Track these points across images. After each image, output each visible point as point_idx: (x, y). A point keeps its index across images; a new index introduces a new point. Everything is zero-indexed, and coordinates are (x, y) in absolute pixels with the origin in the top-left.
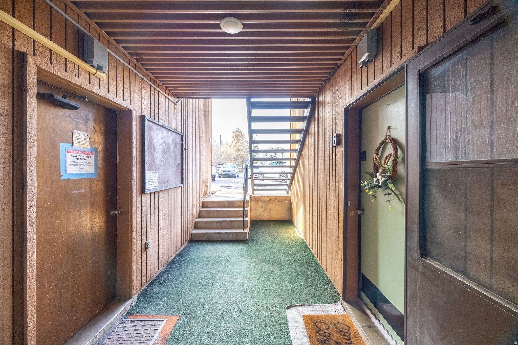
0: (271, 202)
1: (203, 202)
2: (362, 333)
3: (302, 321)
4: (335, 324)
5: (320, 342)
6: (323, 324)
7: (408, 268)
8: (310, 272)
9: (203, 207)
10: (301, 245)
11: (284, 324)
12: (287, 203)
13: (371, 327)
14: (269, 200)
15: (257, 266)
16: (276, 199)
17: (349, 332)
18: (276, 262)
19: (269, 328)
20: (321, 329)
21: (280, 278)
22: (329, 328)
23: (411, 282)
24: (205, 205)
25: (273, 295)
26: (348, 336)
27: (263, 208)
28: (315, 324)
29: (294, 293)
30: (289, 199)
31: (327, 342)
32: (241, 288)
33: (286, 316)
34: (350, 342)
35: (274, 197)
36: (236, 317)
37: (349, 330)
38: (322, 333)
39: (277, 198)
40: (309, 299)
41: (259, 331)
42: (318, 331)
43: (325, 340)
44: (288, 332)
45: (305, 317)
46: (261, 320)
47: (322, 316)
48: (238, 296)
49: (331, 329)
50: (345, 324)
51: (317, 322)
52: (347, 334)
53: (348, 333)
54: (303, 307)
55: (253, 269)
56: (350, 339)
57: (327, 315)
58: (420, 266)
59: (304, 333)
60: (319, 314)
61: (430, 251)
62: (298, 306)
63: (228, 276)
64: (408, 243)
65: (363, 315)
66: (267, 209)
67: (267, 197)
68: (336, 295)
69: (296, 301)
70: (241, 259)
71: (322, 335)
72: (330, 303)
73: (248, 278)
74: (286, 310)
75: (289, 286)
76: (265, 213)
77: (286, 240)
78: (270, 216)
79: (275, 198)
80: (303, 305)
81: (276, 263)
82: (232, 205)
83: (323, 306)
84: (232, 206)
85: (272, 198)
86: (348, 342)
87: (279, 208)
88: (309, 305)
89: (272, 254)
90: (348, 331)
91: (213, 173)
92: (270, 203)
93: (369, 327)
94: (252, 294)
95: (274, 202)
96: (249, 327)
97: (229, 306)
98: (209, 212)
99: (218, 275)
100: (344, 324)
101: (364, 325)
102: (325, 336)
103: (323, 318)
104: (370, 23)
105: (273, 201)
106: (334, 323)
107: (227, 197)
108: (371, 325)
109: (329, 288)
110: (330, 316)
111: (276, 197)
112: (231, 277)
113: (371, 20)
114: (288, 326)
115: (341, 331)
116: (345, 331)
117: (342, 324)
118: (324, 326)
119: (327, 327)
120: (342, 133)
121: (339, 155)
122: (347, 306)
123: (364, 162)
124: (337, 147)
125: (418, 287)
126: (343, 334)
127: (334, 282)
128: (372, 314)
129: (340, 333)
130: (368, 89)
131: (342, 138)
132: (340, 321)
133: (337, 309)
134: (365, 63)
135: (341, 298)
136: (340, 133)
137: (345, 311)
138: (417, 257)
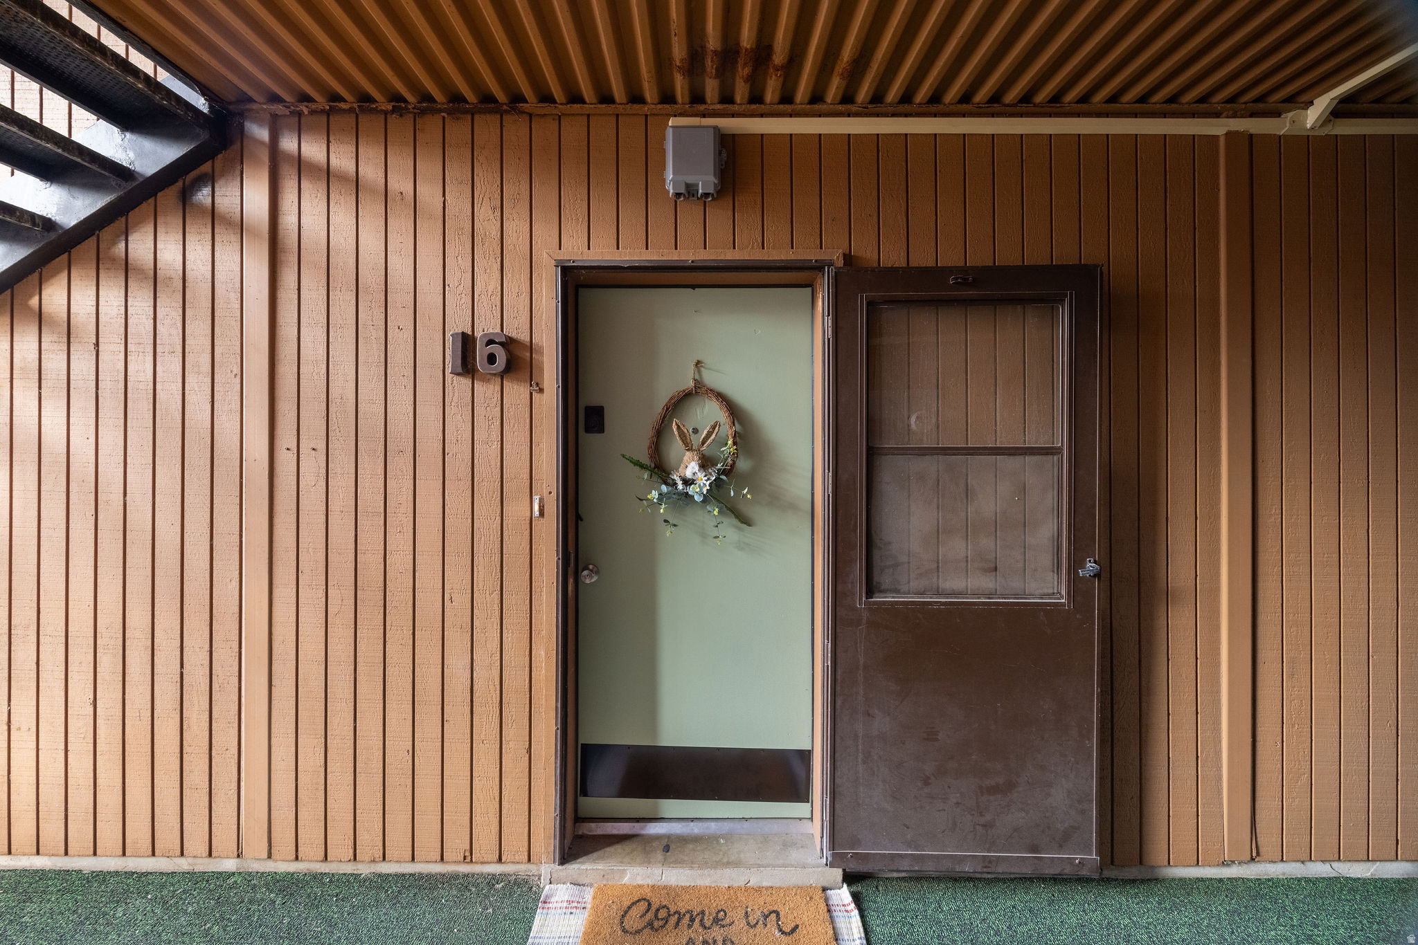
2: (675, 876)
4: (625, 931)
13: (669, 847)
17: (657, 905)
23: (846, 651)
26: (670, 916)
34: (688, 916)
37: (650, 904)
50: (630, 903)
52: (662, 914)
53: (658, 910)
56: (678, 913)
58: (865, 615)
61: (880, 584)
65: (628, 846)
68: (499, 886)
86: (686, 920)
90: (653, 908)
93: (667, 849)
100: (629, 908)
101: (657, 855)
104: (709, 107)
106: (620, 932)
108: (665, 842)
113: (716, 107)
115: (650, 924)
116: (650, 915)
117: (626, 912)
120: (524, 336)
121: (499, 405)
122: (583, 867)
123: (594, 438)
124: (486, 379)
125: (861, 651)
126: (661, 923)
127: (468, 854)
128: (638, 822)
129: (657, 930)
130: (693, 262)
131: (528, 354)
132: (615, 912)
133: (565, 904)
134: (690, 192)
135: (546, 868)
136: (514, 335)
137: (584, 885)
138: (860, 602)
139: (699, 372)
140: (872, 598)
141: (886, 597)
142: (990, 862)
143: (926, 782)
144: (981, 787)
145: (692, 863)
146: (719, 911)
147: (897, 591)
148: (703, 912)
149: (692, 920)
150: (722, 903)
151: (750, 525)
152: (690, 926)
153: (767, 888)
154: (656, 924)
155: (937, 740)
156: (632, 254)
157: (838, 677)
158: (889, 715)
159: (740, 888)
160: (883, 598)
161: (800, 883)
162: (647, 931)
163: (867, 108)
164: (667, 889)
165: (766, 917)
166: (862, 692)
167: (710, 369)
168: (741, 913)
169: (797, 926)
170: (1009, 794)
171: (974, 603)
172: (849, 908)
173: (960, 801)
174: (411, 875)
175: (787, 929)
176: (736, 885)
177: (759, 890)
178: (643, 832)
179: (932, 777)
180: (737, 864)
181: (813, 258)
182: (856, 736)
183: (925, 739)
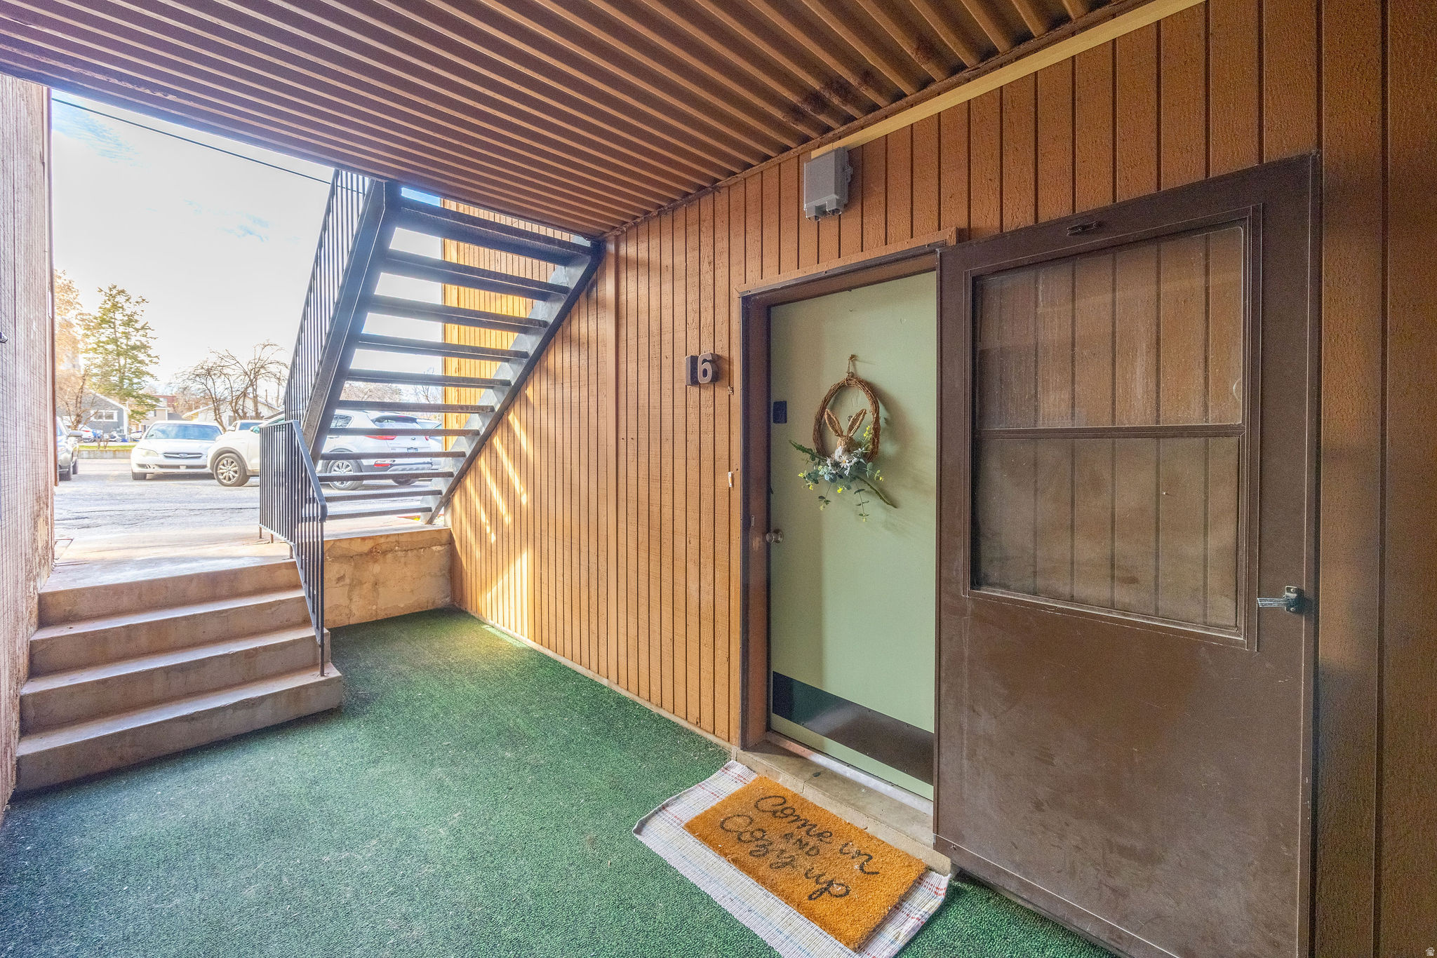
0: (380, 557)
1: (42, 598)
2: (812, 794)
3: (691, 841)
4: (756, 806)
5: (758, 856)
6: (735, 818)
7: (943, 616)
8: (620, 725)
9: (43, 623)
10: (541, 667)
11: (659, 868)
12: (439, 551)
13: (820, 774)
14: (371, 551)
15: (458, 771)
16: (398, 542)
17: (789, 805)
18: (507, 734)
19: (634, 902)
20: (741, 830)
21: (556, 771)
22: (752, 820)
23: (951, 639)
24: (54, 613)
25: (575, 822)
26: (791, 815)
27: (347, 581)
28: (723, 828)
29: (621, 789)
30: (445, 537)
31: (770, 848)
32: (462, 853)
33: (649, 850)
34: (803, 822)
35: (388, 536)
36: (520, 935)
37: (785, 802)
38: (747, 837)
39: (402, 539)
40: (666, 786)
41: (614, 924)
42: (739, 839)
43: (764, 846)
44: (683, 881)
45: (691, 827)
46: (597, 896)
47: (724, 804)
48: (469, 880)
49: (758, 820)
50: (772, 795)
51: (723, 823)
52: (788, 812)
53: (787, 808)
54: (668, 809)
55: (448, 781)
56: (799, 817)
57: (730, 798)
58: (970, 606)
59: (716, 860)
60: (714, 804)
61: (986, 575)
62: (656, 813)
63: (374, 842)
64: (944, 572)
65: (792, 761)
66: (361, 583)
67: (363, 539)
68: (710, 749)
69: (642, 805)
70: (375, 772)
71: (751, 841)
72: (713, 770)
73: (456, 815)
74: (637, 836)
75: (596, 780)
76: (355, 598)
77: (486, 667)
78: (374, 607)
79: (392, 539)
80: (667, 805)
81: (512, 738)
82: (224, 590)
83: (707, 784)
84: (224, 592)
85: (382, 540)
86: (799, 823)
87: (409, 574)
88: (678, 798)
89: (475, 717)
90: (786, 806)
91: (63, 456)
92: (376, 561)
93: (817, 775)
94: (515, 851)
95: (389, 556)
96: (580, 934)
97: (466, 921)
98: (105, 639)
99: (326, 859)
100: (770, 797)
101: (808, 776)
102: (757, 840)
103: (726, 807)
104: (836, 132)
105: (385, 553)
106: (753, 805)
107: (173, 560)
108: (819, 771)
109: (687, 741)
110: (735, 797)
111: (396, 537)
112: (391, 841)
113: (842, 129)
114: (669, 868)
115: (774, 813)
116: (780, 808)
117: (766, 798)
118: (740, 820)
119: (748, 821)
120: (726, 354)
121: (713, 405)
122: (756, 758)
123: (782, 426)
124: (705, 386)
125: (966, 643)
126: (781, 815)
127: (698, 721)
128: (808, 749)
129: (775, 817)
130: (826, 272)
131: (727, 366)
132: (759, 794)
133: (736, 776)
134: (821, 212)
135: (735, 749)
136: (720, 353)
137: (754, 772)
138: (964, 592)
139: (854, 365)
140: (980, 590)
141: (994, 591)
142: (1120, 937)
143: (1038, 806)
144: (1109, 841)
145: (826, 791)
146: (828, 832)
147: (1006, 587)
148: (815, 826)
149: (804, 825)
150: (833, 828)
151: (895, 507)
152: (798, 827)
153: (879, 840)
154: (779, 814)
155: (1052, 764)
156: (791, 275)
157: (943, 663)
158: (996, 718)
159: (856, 829)
160: (991, 592)
161: (910, 852)
162: (770, 814)
163: (979, 68)
164: (804, 801)
165: (859, 853)
166: (967, 686)
167: (861, 361)
168: (843, 842)
169: (877, 873)
170: (1149, 867)
171: (1101, 617)
172: (940, 892)
173: (1081, 846)
174: (673, 722)
175: (866, 869)
176: (856, 825)
177: (871, 838)
178: (809, 758)
179: (1046, 804)
180: (859, 809)
181: (926, 242)
182: (961, 728)
183: (1036, 758)
